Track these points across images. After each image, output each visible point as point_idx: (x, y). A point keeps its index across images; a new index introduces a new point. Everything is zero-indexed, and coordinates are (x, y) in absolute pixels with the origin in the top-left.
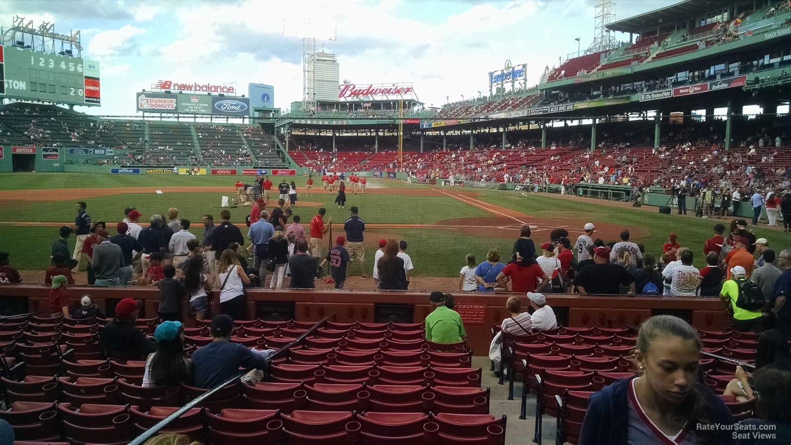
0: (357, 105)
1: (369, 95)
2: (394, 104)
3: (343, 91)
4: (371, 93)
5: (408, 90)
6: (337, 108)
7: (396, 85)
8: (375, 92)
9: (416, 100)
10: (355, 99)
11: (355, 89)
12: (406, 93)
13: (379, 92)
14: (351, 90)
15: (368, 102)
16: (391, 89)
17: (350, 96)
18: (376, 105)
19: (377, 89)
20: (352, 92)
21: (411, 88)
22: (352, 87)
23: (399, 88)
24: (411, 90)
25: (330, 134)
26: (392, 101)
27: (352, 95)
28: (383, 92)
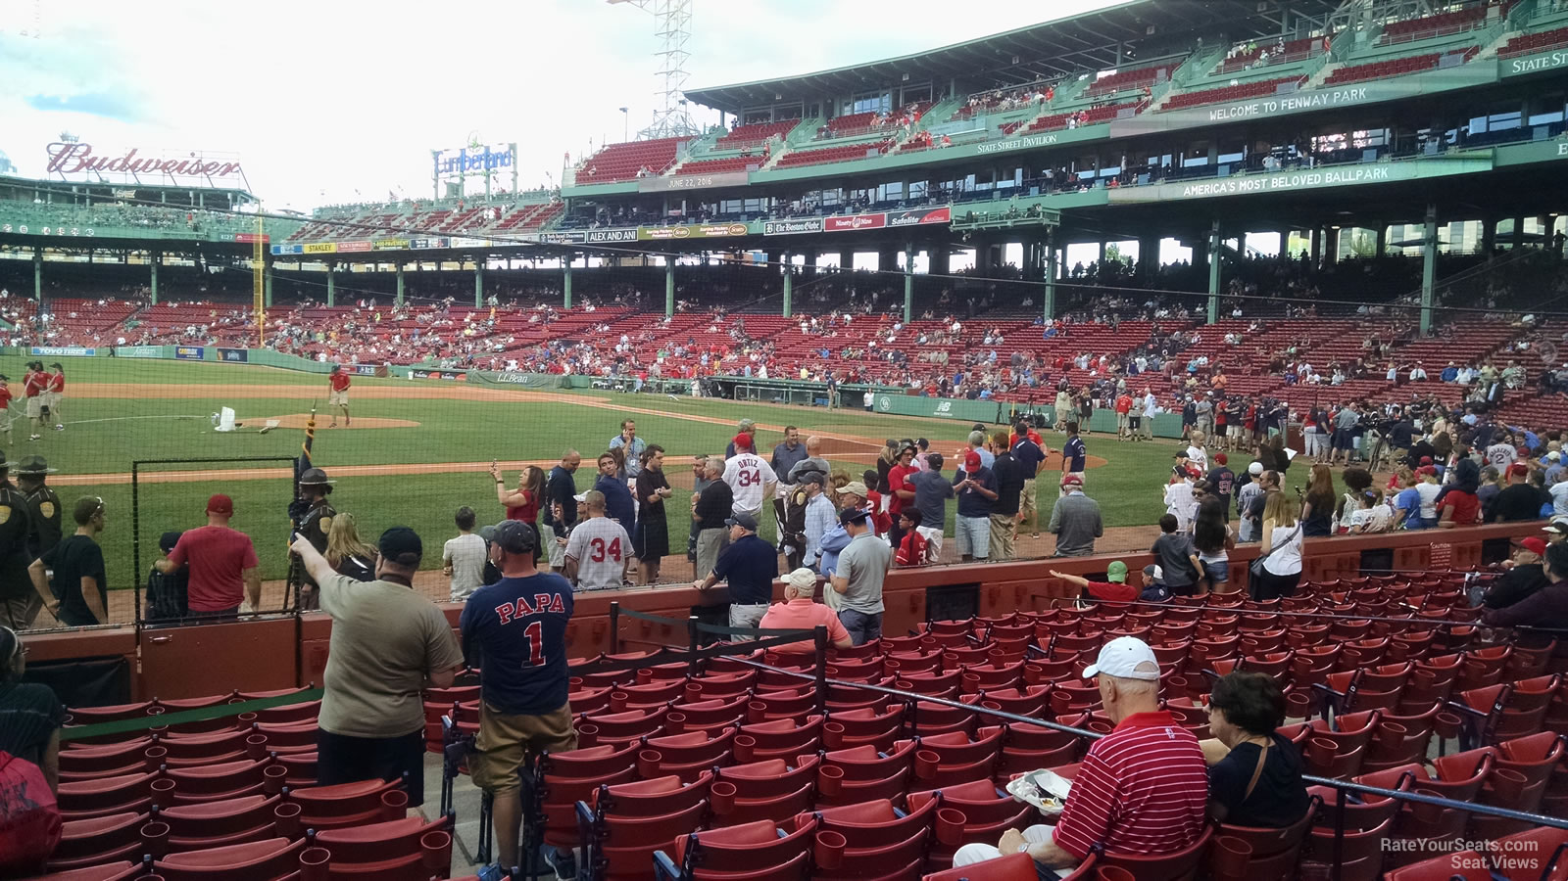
0: (102, 193)
1: (129, 171)
2: (197, 197)
3: (59, 157)
4: (133, 168)
5: (229, 168)
6: (43, 195)
7: (198, 155)
8: (146, 166)
9: (248, 192)
10: (94, 178)
11: (90, 156)
12: (223, 174)
13: (155, 168)
14: (80, 157)
15: (127, 188)
16: (186, 163)
17: (77, 170)
18: (147, 195)
19: (150, 161)
20: (82, 161)
21: (238, 165)
22: (82, 149)
23: (205, 162)
24: (237, 168)
25: (26, 255)
26: (191, 189)
27: (84, 169)
28: (165, 167)
